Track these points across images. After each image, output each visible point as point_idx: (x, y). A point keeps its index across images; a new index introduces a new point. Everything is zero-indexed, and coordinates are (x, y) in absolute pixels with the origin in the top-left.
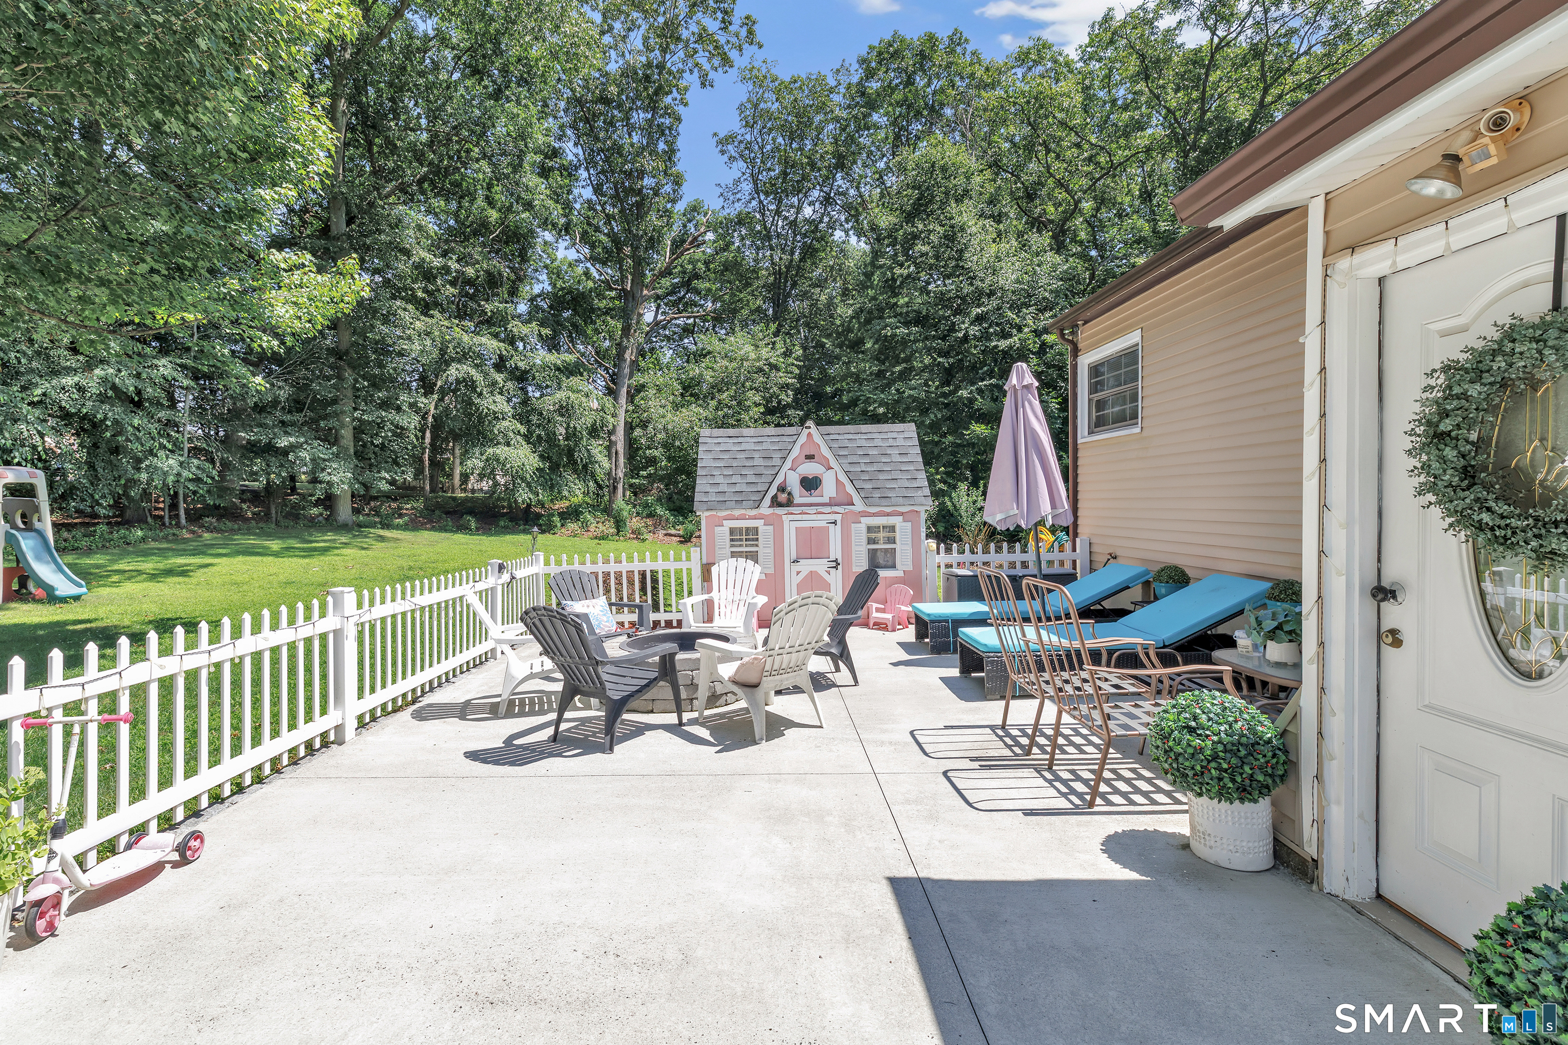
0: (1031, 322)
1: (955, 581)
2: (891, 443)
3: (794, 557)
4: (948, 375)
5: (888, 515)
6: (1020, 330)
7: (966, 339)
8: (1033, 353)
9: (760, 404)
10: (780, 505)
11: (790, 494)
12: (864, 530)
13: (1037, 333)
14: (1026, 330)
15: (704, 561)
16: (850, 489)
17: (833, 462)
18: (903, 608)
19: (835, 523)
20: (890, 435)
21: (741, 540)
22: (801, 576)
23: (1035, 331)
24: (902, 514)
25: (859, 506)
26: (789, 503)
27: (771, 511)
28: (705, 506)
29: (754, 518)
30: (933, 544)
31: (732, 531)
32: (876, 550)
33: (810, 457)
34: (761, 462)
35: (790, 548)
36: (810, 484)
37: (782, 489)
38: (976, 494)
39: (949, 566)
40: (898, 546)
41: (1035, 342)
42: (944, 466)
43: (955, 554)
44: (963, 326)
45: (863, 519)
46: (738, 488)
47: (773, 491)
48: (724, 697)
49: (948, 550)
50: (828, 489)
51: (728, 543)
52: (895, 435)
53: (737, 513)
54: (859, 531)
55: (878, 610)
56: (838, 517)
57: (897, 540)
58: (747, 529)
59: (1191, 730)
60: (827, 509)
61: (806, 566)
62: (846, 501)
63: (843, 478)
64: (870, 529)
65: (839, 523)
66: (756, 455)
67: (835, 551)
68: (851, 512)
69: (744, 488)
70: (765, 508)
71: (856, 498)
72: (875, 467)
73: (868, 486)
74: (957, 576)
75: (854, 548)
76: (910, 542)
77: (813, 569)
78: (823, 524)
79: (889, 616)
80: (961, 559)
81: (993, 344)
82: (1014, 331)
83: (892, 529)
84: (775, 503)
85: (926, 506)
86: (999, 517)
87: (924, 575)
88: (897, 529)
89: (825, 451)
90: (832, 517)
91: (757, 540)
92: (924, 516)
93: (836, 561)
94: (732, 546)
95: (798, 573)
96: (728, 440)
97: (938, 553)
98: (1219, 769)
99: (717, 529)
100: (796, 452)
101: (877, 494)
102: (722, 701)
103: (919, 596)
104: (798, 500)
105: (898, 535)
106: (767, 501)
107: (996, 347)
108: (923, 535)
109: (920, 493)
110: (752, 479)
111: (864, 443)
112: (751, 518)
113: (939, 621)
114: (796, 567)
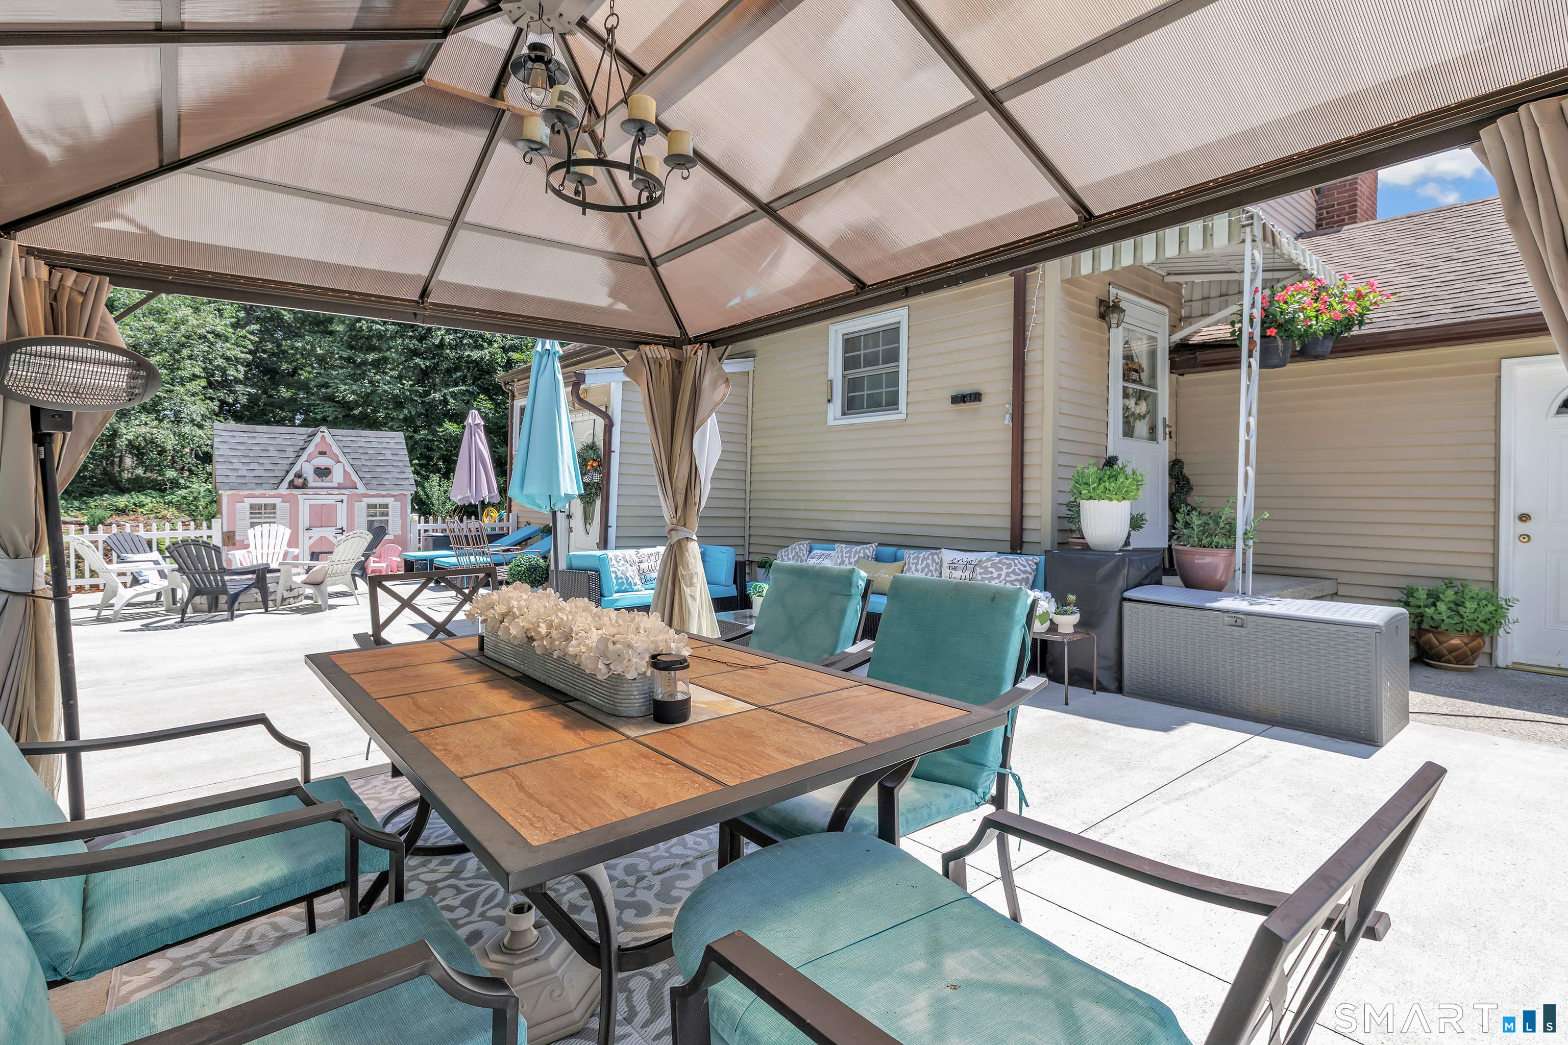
0: (499, 340)
1: (431, 539)
2: (385, 445)
3: (307, 525)
4: (424, 376)
5: (384, 496)
6: (490, 343)
7: (441, 345)
8: (501, 367)
9: (199, 377)
10: (296, 487)
11: (305, 479)
12: (365, 506)
13: (505, 350)
14: (496, 345)
15: (225, 530)
16: (355, 477)
17: (341, 458)
18: (394, 559)
19: (342, 501)
20: (384, 440)
21: (261, 513)
22: (312, 541)
23: (503, 348)
24: (394, 496)
25: (361, 489)
26: (304, 486)
27: (289, 491)
28: (227, 487)
29: (274, 497)
30: (415, 516)
31: (252, 506)
32: (374, 521)
33: (322, 453)
34: (276, 454)
35: (304, 518)
36: (323, 473)
37: (298, 475)
38: (445, 483)
39: (426, 531)
40: (390, 518)
41: (503, 358)
42: (417, 458)
43: (431, 524)
44: (439, 333)
45: (364, 499)
46: (256, 473)
47: (291, 476)
48: (288, 600)
49: (426, 522)
50: (337, 477)
51: (248, 515)
52: (388, 440)
53: (257, 492)
54: (361, 508)
55: (374, 562)
56: (345, 498)
57: (390, 514)
58: (265, 505)
59: (518, 566)
60: (337, 491)
61: (317, 533)
62: (350, 486)
63: (349, 469)
64: (370, 506)
65: (345, 501)
66: (271, 448)
67: (342, 521)
68: (355, 494)
69: (263, 474)
70: (283, 489)
71: (359, 484)
72: (373, 463)
73: (369, 476)
74: (433, 536)
75: (356, 519)
76: (399, 516)
77: (323, 534)
78: (333, 502)
79: (384, 565)
80: (434, 526)
81: (467, 353)
82: (486, 345)
83: (386, 506)
84: (292, 485)
85: (410, 490)
86: (460, 497)
87: (409, 538)
88: (390, 506)
89: (335, 449)
90: (340, 497)
91: (275, 513)
92: (410, 498)
93: (342, 529)
94: (251, 518)
95: (310, 538)
96: (242, 434)
97: (419, 523)
98: (526, 576)
99: (238, 505)
100: (311, 448)
101: (375, 482)
102: (287, 602)
103: (405, 549)
104: (311, 484)
105: (390, 511)
106: (285, 484)
107: (469, 356)
108: (409, 510)
109: (407, 482)
110: (270, 467)
111: (364, 445)
112: (270, 497)
113: (422, 560)
114: (309, 533)
